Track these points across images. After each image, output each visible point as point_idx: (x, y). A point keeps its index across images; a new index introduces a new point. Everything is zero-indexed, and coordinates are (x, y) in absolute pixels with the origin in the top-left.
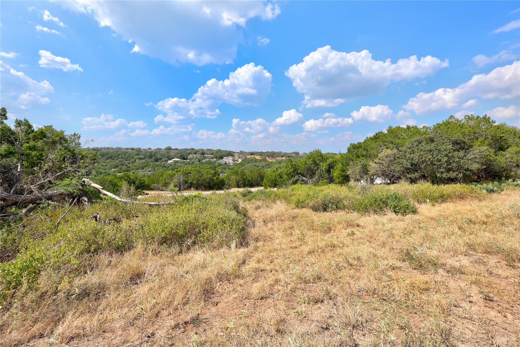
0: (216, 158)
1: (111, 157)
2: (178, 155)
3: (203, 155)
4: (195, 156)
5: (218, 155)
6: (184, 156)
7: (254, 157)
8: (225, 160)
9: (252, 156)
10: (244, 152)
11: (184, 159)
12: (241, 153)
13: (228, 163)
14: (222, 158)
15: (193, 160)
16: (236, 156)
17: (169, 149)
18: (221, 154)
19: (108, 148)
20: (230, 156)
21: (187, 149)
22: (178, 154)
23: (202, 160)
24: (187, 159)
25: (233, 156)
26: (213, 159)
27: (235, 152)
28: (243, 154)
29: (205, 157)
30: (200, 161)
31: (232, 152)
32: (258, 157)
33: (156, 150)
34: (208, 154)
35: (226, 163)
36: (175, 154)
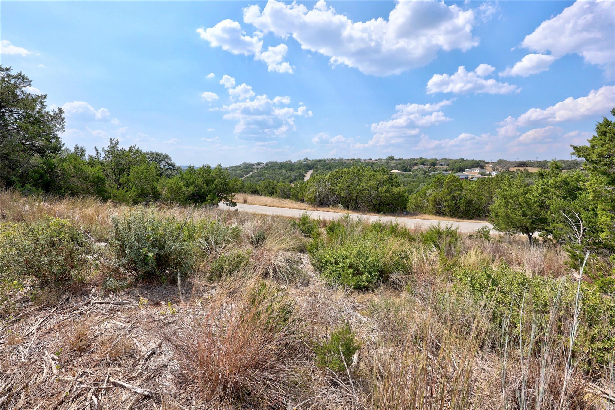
0: (453, 170)
1: (330, 168)
2: (399, 166)
3: (434, 166)
4: (421, 166)
5: (457, 165)
6: (407, 168)
7: (526, 170)
8: (467, 172)
9: (522, 169)
10: (506, 161)
11: (406, 170)
12: (500, 162)
13: (470, 177)
14: (462, 170)
15: (416, 172)
16: (487, 168)
17: (391, 159)
18: (462, 165)
19: (332, 159)
20: (476, 167)
21: (414, 159)
22: (400, 164)
23: (430, 172)
24: (410, 171)
25: (482, 167)
26: (446, 171)
27: (488, 163)
28: (502, 165)
29: (435, 169)
30: (425, 173)
31: (484, 162)
32: (534, 170)
33: (377, 160)
34: (441, 165)
35: (467, 178)
36: (395, 165)
